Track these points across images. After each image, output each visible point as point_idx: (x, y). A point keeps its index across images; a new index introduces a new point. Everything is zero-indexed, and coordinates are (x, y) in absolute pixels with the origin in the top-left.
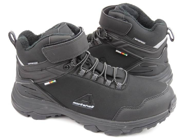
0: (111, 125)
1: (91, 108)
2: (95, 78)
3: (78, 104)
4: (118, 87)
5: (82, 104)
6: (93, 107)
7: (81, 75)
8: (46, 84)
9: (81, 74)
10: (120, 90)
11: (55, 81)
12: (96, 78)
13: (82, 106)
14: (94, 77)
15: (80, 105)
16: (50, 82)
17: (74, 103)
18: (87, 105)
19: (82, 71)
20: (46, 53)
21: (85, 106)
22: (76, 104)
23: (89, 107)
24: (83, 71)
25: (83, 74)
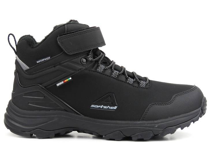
1: (113, 109)
2: (115, 75)
3: (98, 107)
4: (142, 85)
5: (102, 106)
6: (115, 108)
9: (100, 69)
12: (117, 74)
13: (103, 108)
14: (115, 73)
17: (93, 106)
18: (108, 107)
20: (62, 43)
21: (106, 108)
22: (95, 107)
23: (112, 108)
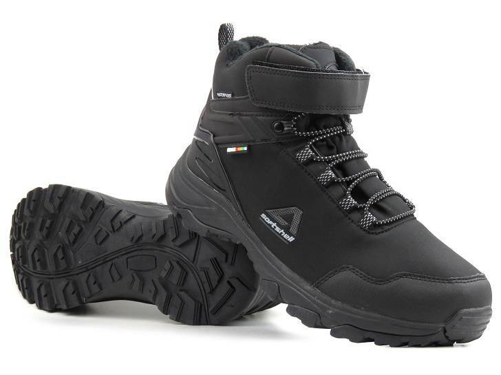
0: (305, 295)
7: (301, 159)
8: (230, 150)
10: (365, 230)
11: (245, 149)
15: (270, 225)
16: (237, 147)
19: (307, 150)
24: (307, 153)
25: (304, 158)
